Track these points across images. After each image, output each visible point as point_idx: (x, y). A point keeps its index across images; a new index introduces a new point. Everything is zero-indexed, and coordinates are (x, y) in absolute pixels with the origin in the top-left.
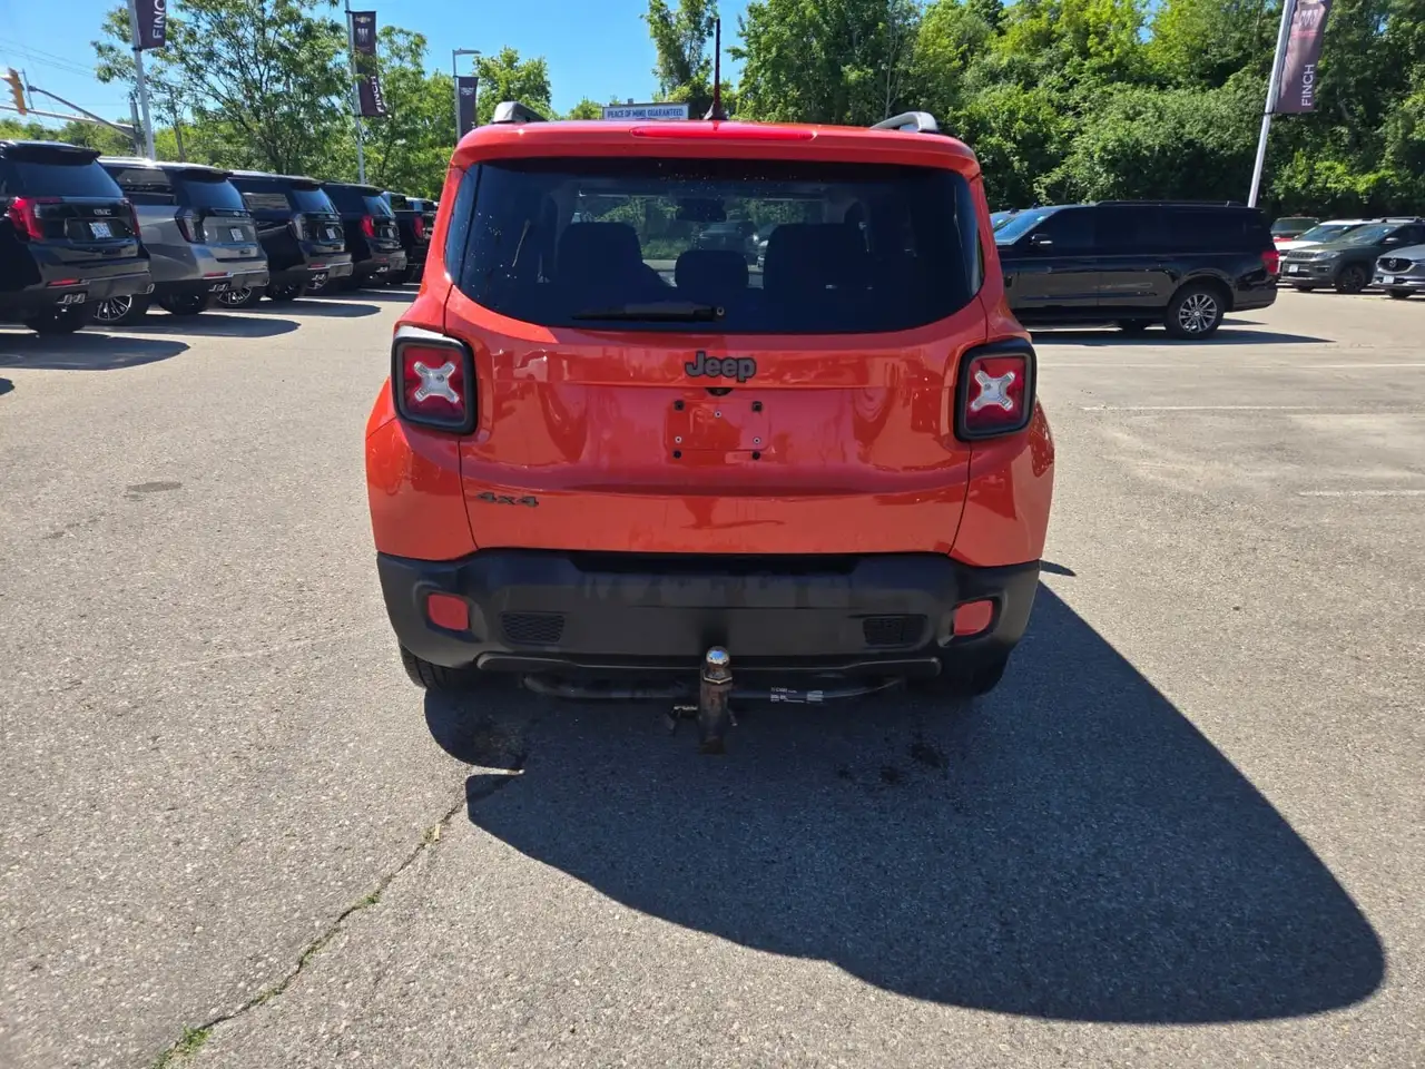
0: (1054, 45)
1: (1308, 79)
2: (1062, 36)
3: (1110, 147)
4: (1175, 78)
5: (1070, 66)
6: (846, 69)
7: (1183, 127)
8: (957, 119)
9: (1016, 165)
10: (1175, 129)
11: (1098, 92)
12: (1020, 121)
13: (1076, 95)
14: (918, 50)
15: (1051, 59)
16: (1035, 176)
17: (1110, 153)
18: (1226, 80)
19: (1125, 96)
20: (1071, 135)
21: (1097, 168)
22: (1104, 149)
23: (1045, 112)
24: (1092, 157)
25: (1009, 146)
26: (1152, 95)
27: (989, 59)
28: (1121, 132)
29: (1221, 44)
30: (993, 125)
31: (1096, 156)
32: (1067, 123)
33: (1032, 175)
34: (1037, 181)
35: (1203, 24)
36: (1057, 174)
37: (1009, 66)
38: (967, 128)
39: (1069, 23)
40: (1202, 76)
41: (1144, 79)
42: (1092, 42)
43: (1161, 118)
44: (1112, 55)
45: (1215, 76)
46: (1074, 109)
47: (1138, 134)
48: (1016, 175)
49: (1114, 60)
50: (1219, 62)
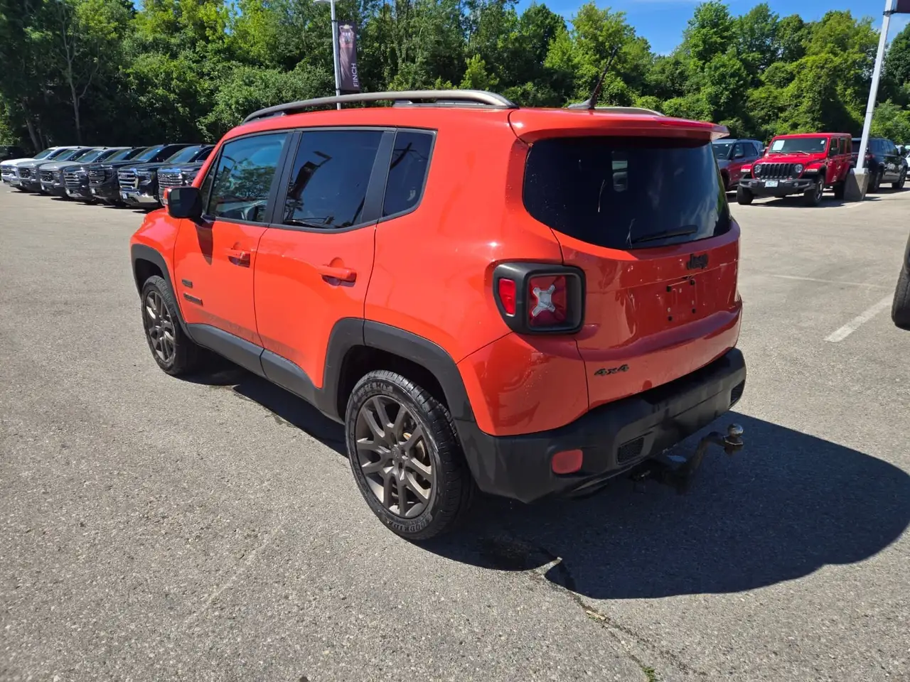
0: (182, 31)
1: (354, 72)
2: (186, 26)
3: (241, 102)
4: (264, 62)
5: (199, 46)
6: (29, 29)
7: (280, 92)
8: (128, 75)
9: (181, 110)
10: (276, 93)
11: (220, 66)
12: (175, 80)
13: (207, 66)
14: (83, 22)
15: (183, 40)
16: (195, 118)
17: (242, 105)
18: (295, 66)
19: (240, 71)
20: (212, 92)
21: (236, 115)
22: (237, 102)
23: (190, 76)
24: (230, 107)
25: (172, 96)
26: (256, 70)
27: (137, 35)
28: (245, 93)
29: (287, 44)
30: (156, 81)
31: (233, 107)
32: (207, 84)
33: (193, 118)
34: (199, 121)
35: (272, 31)
36: (211, 117)
37: (154, 41)
38: (137, 81)
39: (189, 18)
40: (279, 62)
41: (247, 61)
42: (208, 32)
43: (267, 86)
44: (223, 42)
45: (288, 63)
46: (208, 74)
47: (256, 94)
48: (183, 116)
49: (225, 46)
50: (288, 55)
